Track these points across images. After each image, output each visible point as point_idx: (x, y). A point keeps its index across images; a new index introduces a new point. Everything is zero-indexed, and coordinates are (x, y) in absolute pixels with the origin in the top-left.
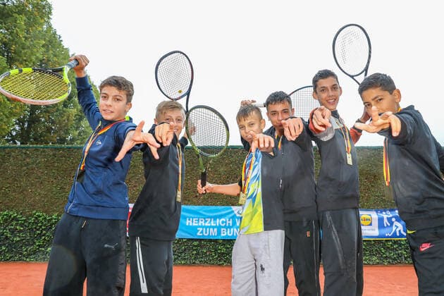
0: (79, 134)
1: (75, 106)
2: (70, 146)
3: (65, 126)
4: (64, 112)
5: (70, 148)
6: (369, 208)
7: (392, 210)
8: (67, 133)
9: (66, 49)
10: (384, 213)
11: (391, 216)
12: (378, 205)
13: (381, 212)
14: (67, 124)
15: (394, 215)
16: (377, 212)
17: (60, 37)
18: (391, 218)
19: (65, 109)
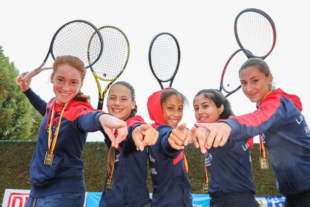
0: (16, 130)
1: (12, 106)
2: (6, 141)
3: (3, 123)
4: (3, 111)
5: (6, 143)
6: (260, 195)
7: (279, 197)
8: (5, 129)
9: (7, 57)
10: (272, 199)
11: (278, 201)
12: (267, 193)
13: (270, 199)
14: (4, 122)
15: (281, 201)
16: (267, 199)
17: (1, 48)
18: (278, 203)
19: (3, 108)
